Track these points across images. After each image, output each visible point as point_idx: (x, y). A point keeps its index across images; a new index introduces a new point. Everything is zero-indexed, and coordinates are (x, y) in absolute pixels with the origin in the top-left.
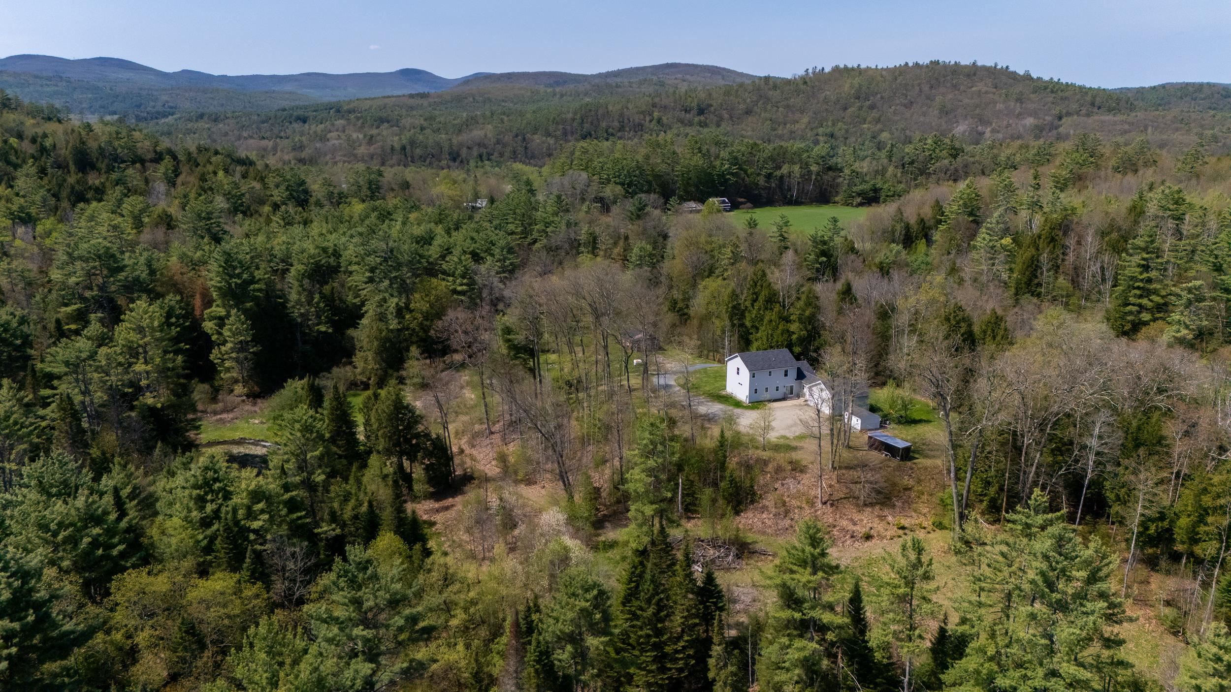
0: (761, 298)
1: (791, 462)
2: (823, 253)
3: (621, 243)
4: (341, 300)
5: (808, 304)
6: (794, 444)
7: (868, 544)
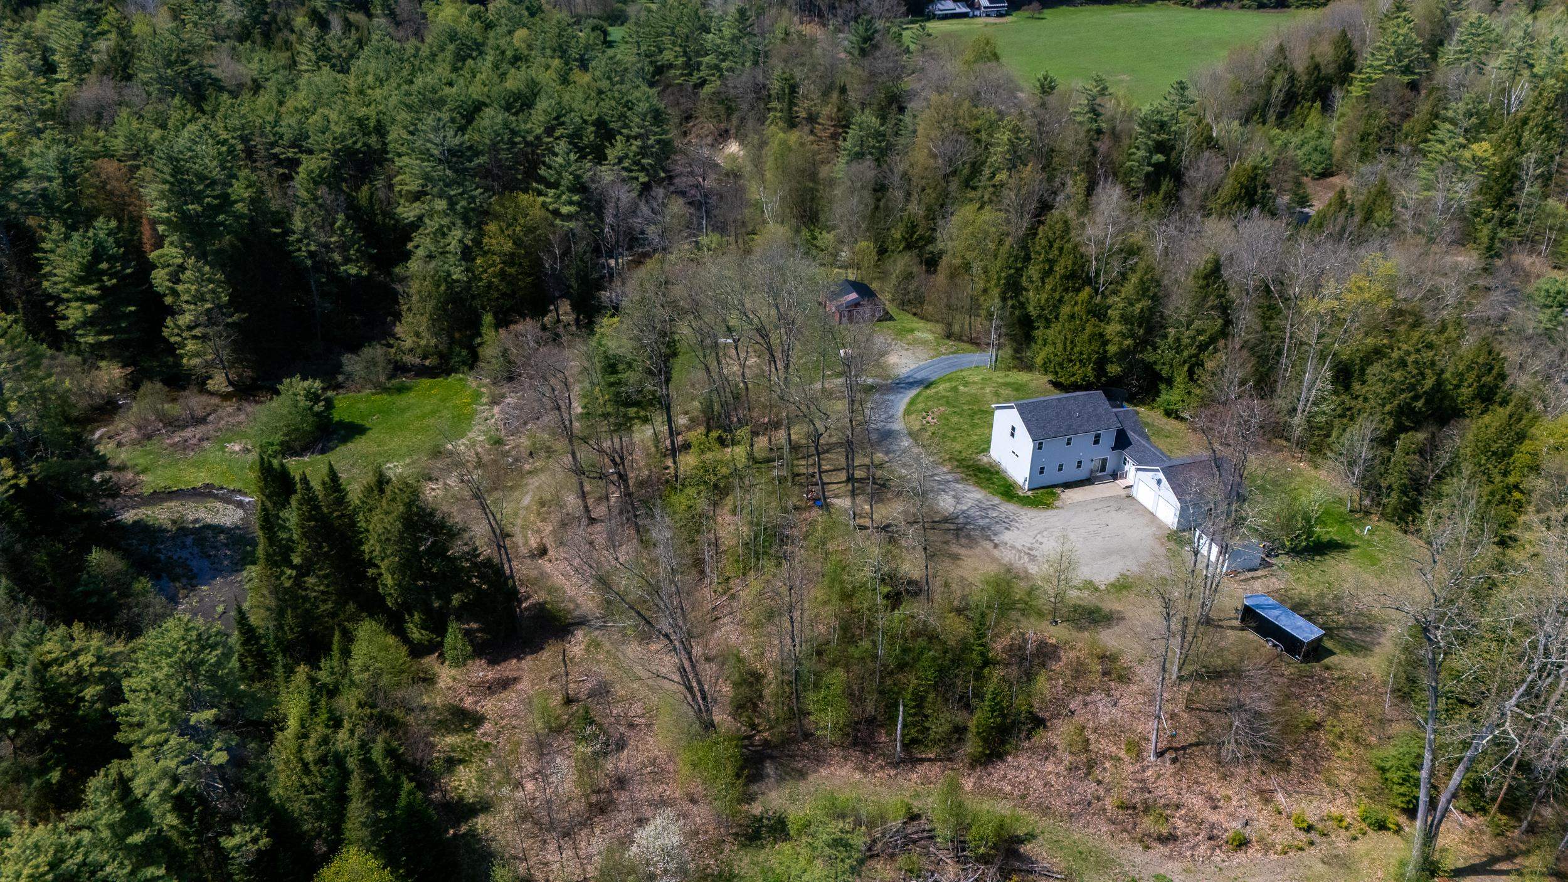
0: (1059, 270)
1: (1103, 657)
2: (1160, 147)
3: (835, 95)
4: (385, 214)
5: (1142, 291)
6: (1110, 605)
7: (1240, 857)
